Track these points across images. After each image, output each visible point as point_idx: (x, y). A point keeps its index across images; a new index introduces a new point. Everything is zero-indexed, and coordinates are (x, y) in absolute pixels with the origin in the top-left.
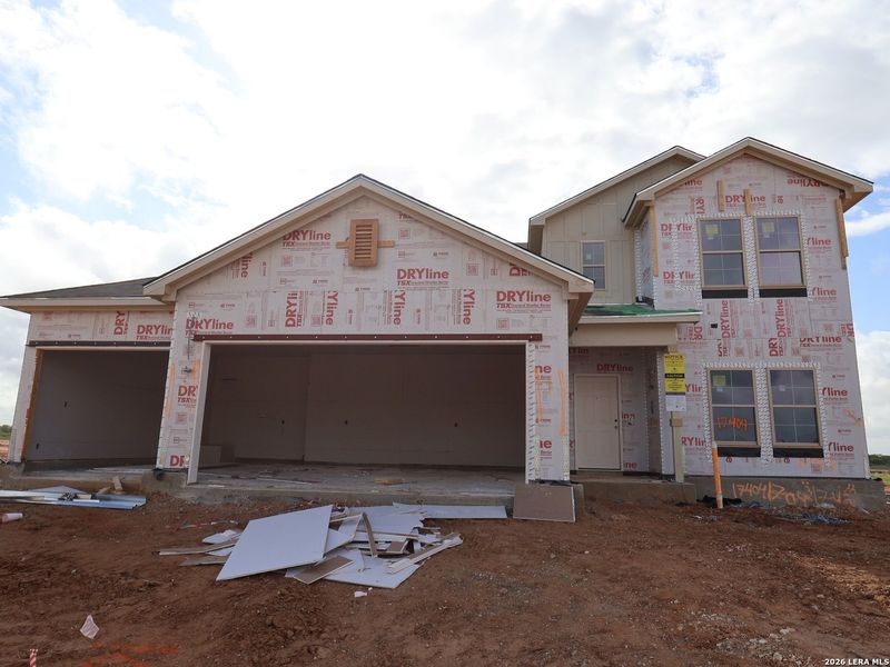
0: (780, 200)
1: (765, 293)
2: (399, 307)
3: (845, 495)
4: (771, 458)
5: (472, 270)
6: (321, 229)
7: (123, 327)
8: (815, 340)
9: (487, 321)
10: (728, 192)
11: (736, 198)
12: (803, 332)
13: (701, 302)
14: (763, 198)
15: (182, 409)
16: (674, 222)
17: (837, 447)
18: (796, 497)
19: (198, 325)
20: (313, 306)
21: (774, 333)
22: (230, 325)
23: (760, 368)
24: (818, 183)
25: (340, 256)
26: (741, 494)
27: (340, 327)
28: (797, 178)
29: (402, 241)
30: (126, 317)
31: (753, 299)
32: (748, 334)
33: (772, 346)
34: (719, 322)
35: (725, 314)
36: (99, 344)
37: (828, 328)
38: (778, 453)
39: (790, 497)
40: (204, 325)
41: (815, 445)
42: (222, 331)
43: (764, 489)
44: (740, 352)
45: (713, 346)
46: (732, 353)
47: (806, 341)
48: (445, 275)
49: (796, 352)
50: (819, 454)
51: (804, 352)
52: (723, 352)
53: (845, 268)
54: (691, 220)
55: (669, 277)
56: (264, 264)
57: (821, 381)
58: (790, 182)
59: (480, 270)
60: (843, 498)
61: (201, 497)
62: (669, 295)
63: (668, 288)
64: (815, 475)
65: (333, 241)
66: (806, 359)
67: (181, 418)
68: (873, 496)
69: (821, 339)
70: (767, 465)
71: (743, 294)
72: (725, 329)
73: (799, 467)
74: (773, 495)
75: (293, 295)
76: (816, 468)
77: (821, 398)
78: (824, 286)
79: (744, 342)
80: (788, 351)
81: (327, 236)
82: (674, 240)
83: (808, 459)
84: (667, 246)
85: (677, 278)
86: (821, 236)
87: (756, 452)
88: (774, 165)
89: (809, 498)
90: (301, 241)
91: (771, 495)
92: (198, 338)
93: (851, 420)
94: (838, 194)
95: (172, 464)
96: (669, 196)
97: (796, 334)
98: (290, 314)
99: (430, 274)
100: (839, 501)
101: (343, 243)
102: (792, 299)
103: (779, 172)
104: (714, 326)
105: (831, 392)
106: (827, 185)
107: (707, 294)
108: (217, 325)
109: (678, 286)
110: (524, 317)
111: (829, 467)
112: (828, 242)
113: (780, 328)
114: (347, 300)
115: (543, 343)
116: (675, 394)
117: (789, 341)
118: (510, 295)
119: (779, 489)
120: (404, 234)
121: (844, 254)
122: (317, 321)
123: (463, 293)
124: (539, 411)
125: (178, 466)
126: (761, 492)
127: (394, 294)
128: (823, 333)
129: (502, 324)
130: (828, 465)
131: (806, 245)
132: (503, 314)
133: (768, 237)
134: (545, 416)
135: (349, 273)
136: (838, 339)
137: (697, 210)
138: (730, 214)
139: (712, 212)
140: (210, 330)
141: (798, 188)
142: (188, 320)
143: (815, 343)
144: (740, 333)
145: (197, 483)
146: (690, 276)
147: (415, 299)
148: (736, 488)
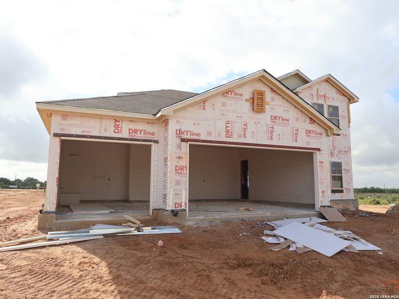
0: (334, 99)
2: (272, 132)
5: (297, 119)
6: (239, 91)
7: (119, 129)
9: (303, 142)
10: (320, 93)
11: (322, 96)
12: (339, 149)
14: (329, 98)
15: (178, 178)
17: (347, 189)
19: (183, 133)
20: (237, 129)
21: (332, 148)
22: (199, 135)
24: (343, 95)
25: (248, 105)
27: (249, 140)
29: (272, 103)
30: (120, 123)
33: (331, 153)
36: (105, 138)
37: (345, 147)
38: (332, 191)
39: (337, 207)
40: (185, 133)
41: (341, 189)
42: (195, 137)
47: (340, 152)
48: (288, 120)
49: (337, 156)
50: (342, 191)
51: (339, 156)
53: (349, 127)
56: (213, 105)
57: (343, 167)
58: (337, 93)
59: (300, 119)
61: (197, 224)
64: (342, 199)
65: (244, 98)
66: (339, 159)
67: (178, 183)
69: (343, 151)
75: (228, 122)
76: (342, 197)
77: (343, 172)
80: (335, 155)
81: (241, 95)
86: (344, 115)
88: (333, 85)
90: (230, 95)
92: (183, 140)
93: (350, 180)
94: (348, 100)
95: (175, 207)
97: (337, 149)
98: (227, 131)
99: (283, 119)
101: (248, 100)
103: (334, 88)
105: (345, 170)
106: (345, 96)
108: (192, 134)
110: (314, 141)
111: (345, 196)
112: (345, 117)
114: (251, 127)
115: (321, 152)
117: (335, 152)
118: (310, 132)
120: (273, 100)
121: (349, 122)
122: (239, 136)
123: (294, 129)
124: (321, 179)
125: (179, 208)
127: (270, 127)
128: (344, 149)
129: (308, 143)
131: (340, 117)
132: (308, 139)
133: (330, 112)
134: (322, 181)
135: (252, 114)
136: (347, 152)
137: (311, 98)
138: (321, 102)
139: (316, 100)
140: (189, 137)
141: (338, 96)
142: (177, 130)
143: (342, 153)
145: (190, 217)
147: (278, 129)
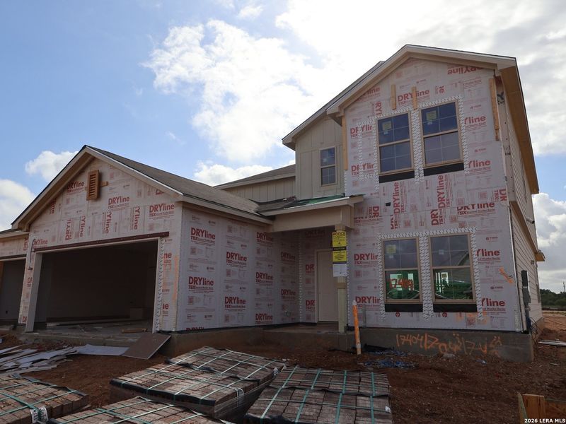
0: (442, 90)
1: (428, 172)
2: (108, 222)
3: (491, 346)
4: (431, 313)
5: (140, 194)
6: (81, 180)
8: (470, 207)
9: (146, 227)
10: (400, 92)
11: (406, 96)
12: (460, 201)
13: (378, 186)
14: (427, 92)
15: (28, 290)
16: (359, 125)
17: (489, 303)
18: (448, 347)
19: (36, 243)
20: (76, 227)
21: (435, 205)
22: (46, 242)
23: (424, 236)
24: (474, 69)
26: (403, 343)
27: (85, 238)
28: (455, 68)
29: (111, 181)
31: (419, 178)
32: (414, 208)
33: (434, 217)
34: (391, 201)
35: (396, 194)
37: (483, 195)
38: (438, 308)
39: (443, 347)
40: (38, 243)
41: (469, 301)
42: (44, 246)
43: (421, 340)
44: (407, 224)
45: (386, 222)
46: (402, 225)
47: (463, 209)
48: (128, 199)
49: (454, 220)
50: (473, 308)
51: (461, 219)
52: (394, 225)
54: (373, 122)
55: (355, 169)
56: (60, 204)
57: (475, 244)
59: (143, 193)
60: (489, 349)
62: (355, 184)
63: (356, 178)
64: (469, 328)
66: (462, 225)
68: (518, 348)
69: (476, 206)
70: (428, 319)
71: (410, 175)
72: (396, 206)
73: (455, 321)
74: (428, 345)
75: (69, 221)
76: (470, 322)
77: (475, 258)
78: (480, 158)
79: (411, 215)
80: (447, 220)
81: (83, 184)
82: (360, 140)
83: (463, 314)
84: (354, 145)
85: (361, 170)
86: (476, 114)
87: (419, 308)
89: (459, 348)
90: (74, 189)
91: (427, 344)
93: (503, 277)
94: (493, 73)
95: (23, 321)
96: (356, 105)
97: (454, 204)
98: (68, 232)
99: (122, 200)
100: (485, 351)
102: (451, 174)
104: (388, 204)
105: (485, 253)
107: (383, 179)
108: (42, 242)
109: (362, 176)
110: (162, 221)
111: (482, 320)
112: (483, 118)
113: (441, 200)
114: (89, 221)
115: (169, 238)
116: (339, 263)
117: (448, 210)
118: (155, 208)
119: (433, 340)
120: (112, 177)
122: (77, 236)
123: (135, 209)
124: (165, 284)
126: (419, 342)
127: (107, 215)
128: (478, 201)
129: (151, 227)
130: (481, 319)
131: (463, 125)
132: (152, 221)
133: (431, 123)
134: (168, 287)
136: (492, 205)
137: (376, 112)
138: (401, 111)
139: (388, 112)
140: (40, 245)
141: (457, 76)
143: (471, 210)
144: (408, 209)
145: (34, 332)
146: (370, 166)
148: (399, 338)
